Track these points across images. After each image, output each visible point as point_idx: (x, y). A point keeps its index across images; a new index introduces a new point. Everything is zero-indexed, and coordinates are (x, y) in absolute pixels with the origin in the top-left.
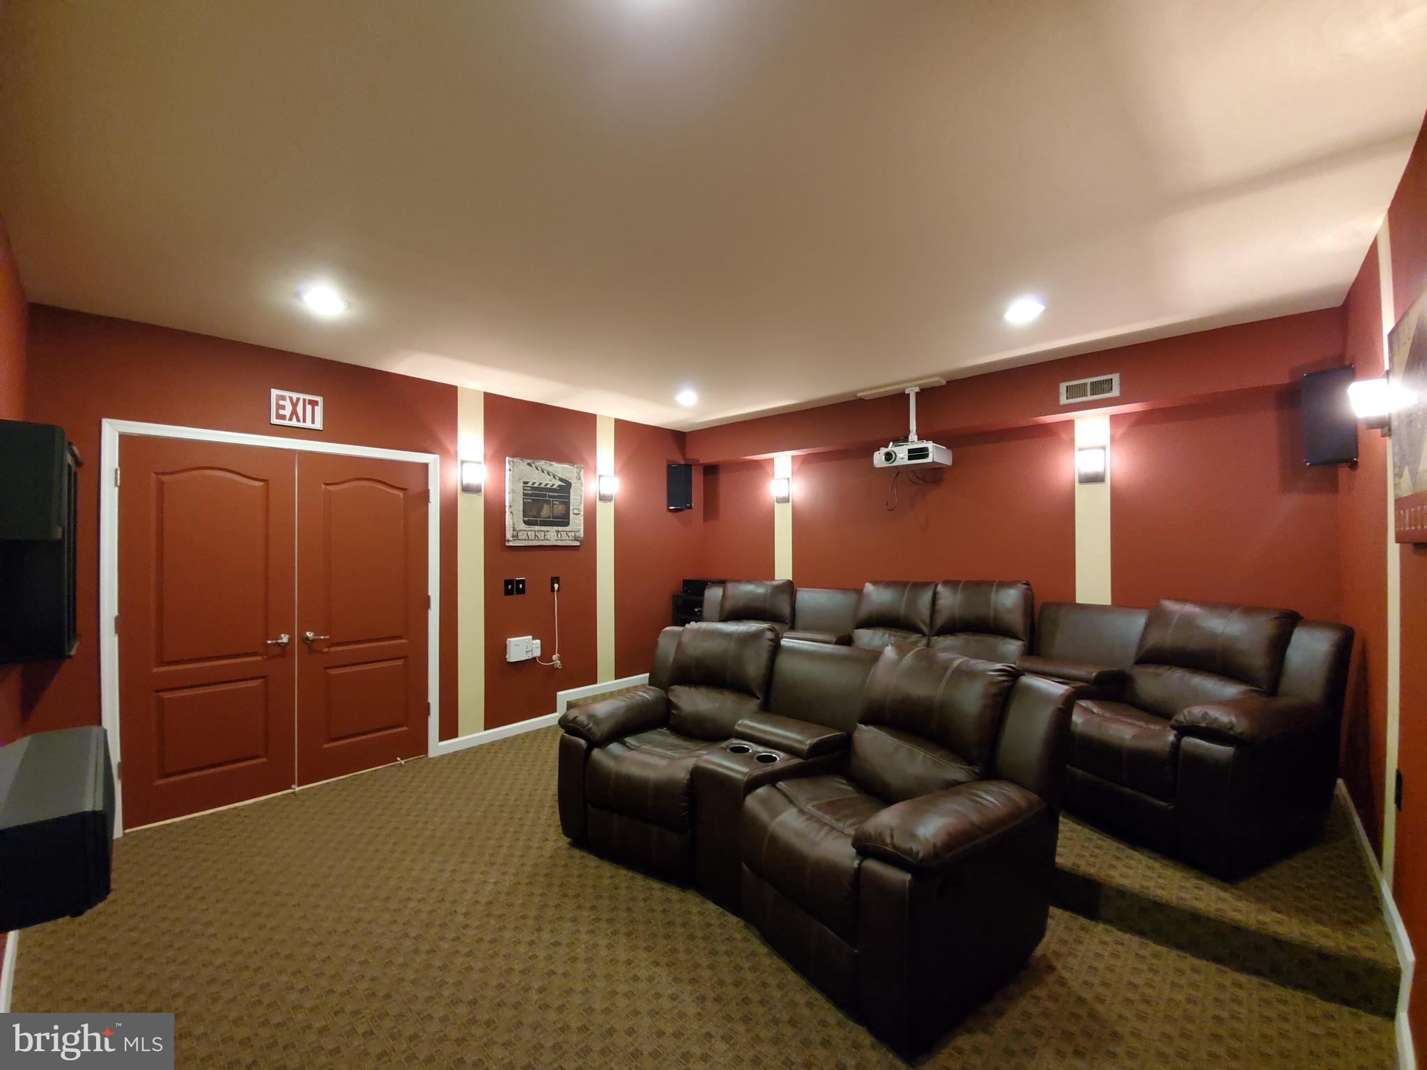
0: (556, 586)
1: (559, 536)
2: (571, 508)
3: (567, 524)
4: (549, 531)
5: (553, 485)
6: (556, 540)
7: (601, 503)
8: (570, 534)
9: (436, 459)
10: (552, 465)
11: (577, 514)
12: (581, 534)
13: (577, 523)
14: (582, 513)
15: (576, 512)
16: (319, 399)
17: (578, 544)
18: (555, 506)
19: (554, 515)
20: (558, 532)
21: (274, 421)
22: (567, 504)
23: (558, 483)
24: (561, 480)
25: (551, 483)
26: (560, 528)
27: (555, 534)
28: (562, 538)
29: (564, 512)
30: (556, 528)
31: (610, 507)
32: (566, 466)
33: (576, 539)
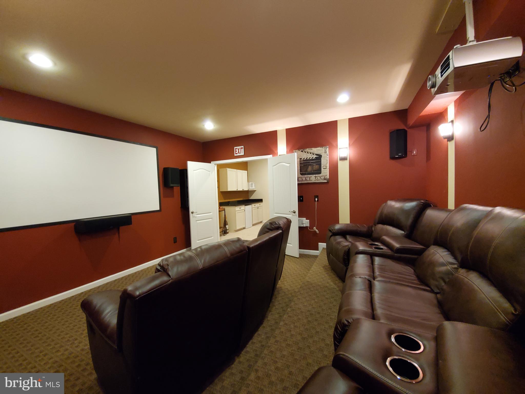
0: (316, 199)
1: (316, 178)
2: (322, 166)
3: (320, 173)
4: (311, 177)
5: (313, 157)
6: (315, 180)
7: (341, 161)
8: (322, 177)
9: (271, 156)
10: (312, 149)
11: (325, 168)
12: (328, 177)
13: (326, 172)
14: (328, 167)
15: (324, 167)
16: (243, 147)
17: (326, 181)
18: (314, 166)
19: (314, 170)
20: (316, 177)
21: (235, 155)
22: (320, 165)
23: (315, 156)
24: (316, 155)
25: (312, 157)
26: (317, 175)
27: (315, 178)
28: (318, 179)
29: (318, 168)
30: (315, 175)
31: (347, 163)
32: (319, 148)
33: (325, 179)
